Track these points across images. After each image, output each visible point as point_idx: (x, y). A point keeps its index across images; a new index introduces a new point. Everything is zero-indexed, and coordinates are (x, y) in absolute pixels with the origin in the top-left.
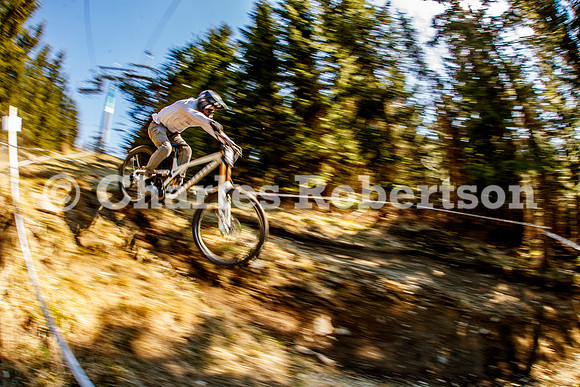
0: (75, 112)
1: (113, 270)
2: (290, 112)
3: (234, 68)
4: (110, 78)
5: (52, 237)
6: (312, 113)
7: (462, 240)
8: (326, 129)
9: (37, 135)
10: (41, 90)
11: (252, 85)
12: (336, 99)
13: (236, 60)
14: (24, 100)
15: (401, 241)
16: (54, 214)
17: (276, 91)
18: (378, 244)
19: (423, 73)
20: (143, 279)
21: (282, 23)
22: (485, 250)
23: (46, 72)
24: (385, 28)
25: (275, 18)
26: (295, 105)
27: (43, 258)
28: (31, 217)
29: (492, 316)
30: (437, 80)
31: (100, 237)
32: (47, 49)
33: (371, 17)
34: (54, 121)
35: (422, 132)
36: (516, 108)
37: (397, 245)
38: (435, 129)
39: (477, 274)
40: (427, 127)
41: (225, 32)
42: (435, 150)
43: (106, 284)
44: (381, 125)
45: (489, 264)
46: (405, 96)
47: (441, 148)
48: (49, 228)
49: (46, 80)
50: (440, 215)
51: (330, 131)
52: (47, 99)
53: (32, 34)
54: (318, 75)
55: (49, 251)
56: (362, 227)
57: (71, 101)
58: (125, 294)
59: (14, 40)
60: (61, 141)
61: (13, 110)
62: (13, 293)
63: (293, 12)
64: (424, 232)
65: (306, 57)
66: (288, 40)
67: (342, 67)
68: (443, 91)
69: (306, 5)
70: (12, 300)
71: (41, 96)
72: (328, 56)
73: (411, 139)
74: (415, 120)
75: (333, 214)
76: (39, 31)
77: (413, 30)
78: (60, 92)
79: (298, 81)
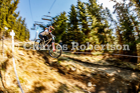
0: (29, 32)
1: (38, 70)
2: (81, 32)
3: (67, 22)
4: (37, 24)
5: (23, 61)
6: (87, 32)
7: (123, 62)
8: (90, 36)
9: (19, 37)
10: (20, 27)
11: (72, 26)
12: (92, 28)
13: (68, 20)
14: (16, 29)
15: (109, 63)
16: (23, 56)
17: (78, 27)
18: (103, 64)
19: (112, 20)
20: (45, 72)
21: (78, 10)
22: (129, 64)
23: (21, 23)
24: (102, 10)
25: (76, 9)
26: (83, 30)
27: (20, 66)
28: (17, 56)
29: (130, 81)
30: (116, 22)
31: (35, 62)
32: (21, 17)
33: (99, 7)
34: (24, 34)
35: (113, 35)
36: (134, 27)
37: (108, 64)
38: (116, 34)
39: (127, 70)
40: (114, 34)
41: (64, 13)
42: (116, 40)
43: (36, 73)
44: (103, 34)
45: (130, 68)
46: (109, 27)
47: (118, 39)
48: (21, 59)
49: (21, 24)
50: (118, 56)
51: (91, 36)
52: (22, 29)
53: (17, 14)
54: (87, 22)
55: (21, 64)
56: (100, 60)
57: (28, 30)
58: (40, 76)
59: (12, 15)
60: (26, 39)
61: (13, 31)
62: (11, 74)
63: (80, 7)
64: (114, 60)
65: (84, 18)
66: (79, 14)
67: (93, 20)
68: (117, 25)
69: (83, 5)
70: (10, 75)
71: (20, 28)
72: (89, 18)
73: (111, 37)
74: (111, 32)
75: (93, 56)
76: (19, 13)
77: (109, 10)
78: (25, 27)
79: (83, 24)
